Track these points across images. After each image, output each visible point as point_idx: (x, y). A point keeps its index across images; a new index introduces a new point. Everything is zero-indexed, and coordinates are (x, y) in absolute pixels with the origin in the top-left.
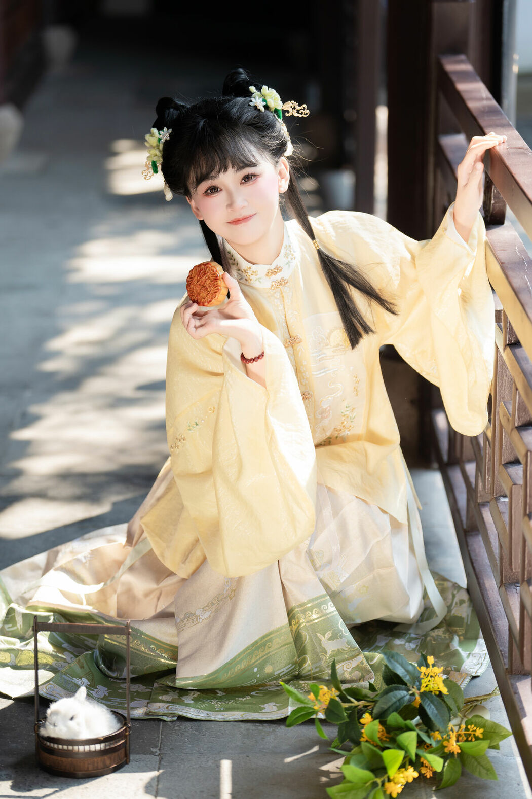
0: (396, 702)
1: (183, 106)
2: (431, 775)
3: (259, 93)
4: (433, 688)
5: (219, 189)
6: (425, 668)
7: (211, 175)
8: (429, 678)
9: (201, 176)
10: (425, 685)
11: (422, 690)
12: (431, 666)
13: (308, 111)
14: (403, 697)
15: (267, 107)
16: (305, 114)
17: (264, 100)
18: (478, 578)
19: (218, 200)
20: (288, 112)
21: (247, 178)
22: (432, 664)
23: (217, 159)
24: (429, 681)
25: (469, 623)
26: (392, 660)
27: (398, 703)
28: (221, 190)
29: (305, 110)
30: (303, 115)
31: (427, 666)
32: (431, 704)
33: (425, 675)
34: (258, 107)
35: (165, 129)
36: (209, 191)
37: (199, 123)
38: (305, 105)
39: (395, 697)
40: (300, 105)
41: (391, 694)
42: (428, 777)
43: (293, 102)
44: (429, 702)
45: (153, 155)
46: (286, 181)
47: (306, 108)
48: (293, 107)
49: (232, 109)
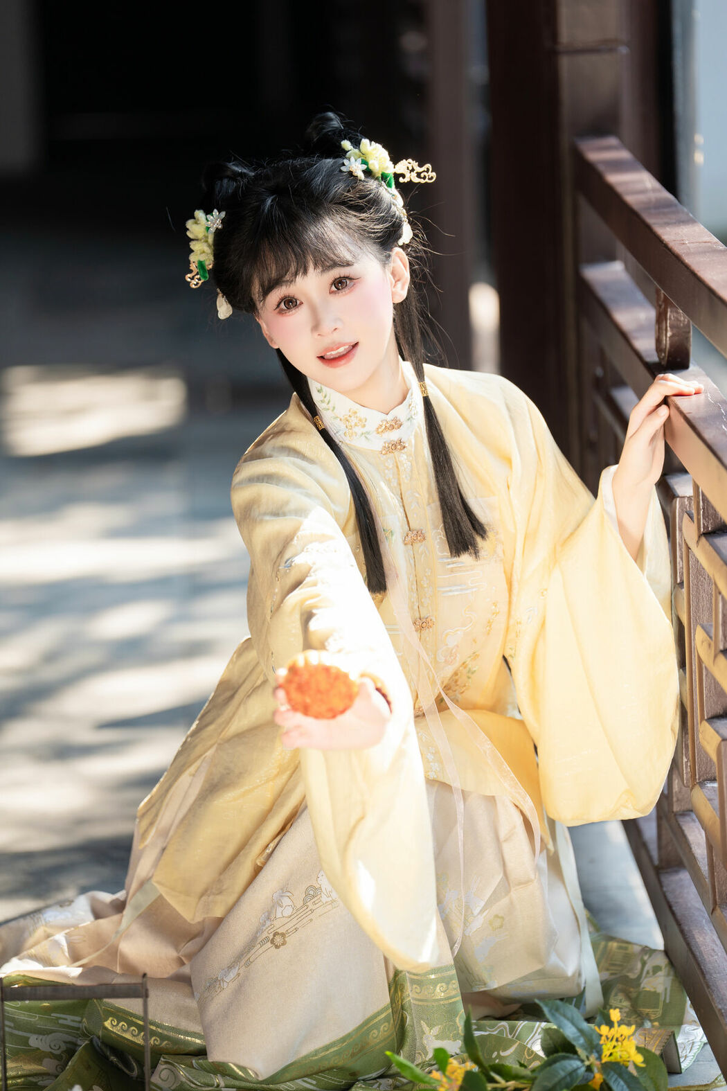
0: (564, 1078)
1: (242, 175)
3: (357, 151)
4: (621, 1057)
5: (298, 302)
6: (607, 1028)
7: (285, 279)
8: (614, 1043)
9: (269, 281)
10: (608, 1053)
11: (605, 1059)
12: (616, 1025)
13: (434, 174)
14: (575, 1070)
15: (368, 173)
16: (429, 179)
17: (364, 162)
19: (299, 317)
20: (403, 176)
21: (340, 284)
22: (618, 1022)
23: (292, 257)
24: (614, 1047)
25: (668, 1001)
26: (557, 1015)
27: (568, 1079)
28: (302, 303)
29: (430, 173)
30: (427, 180)
31: (610, 1024)
32: (619, 1080)
33: (608, 1039)
34: (355, 174)
35: (215, 212)
36: (282, 305)
37: (264, 201)
38: (429, 166)
39: (563, 1070)
40: (421, 166)
41: (558, 1065)
43: (410, 160)
44: (616, 1076)
45: (199, 252)
46: (403, 285)
47: (430, 169)
48: (410, 168)
49: (314, 178)
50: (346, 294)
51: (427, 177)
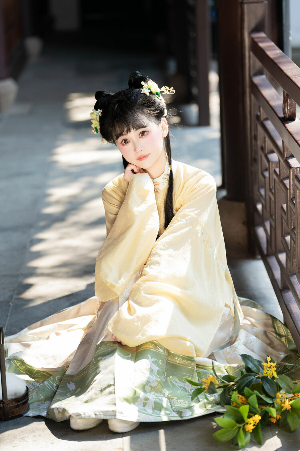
2: (276, 421)
3: (146, 85)
4: (269, 374)
7: (124, 133)
8: (268, 369)
9: (118, 134)
10: (266, 372)
13: (174, 91)
14: (252, 380)
15: (151, 93)
16: (173, 92)
18: (290, 314)
19: (129, 146)
20: (163, 92)
21: (143, 134)
22: (270, 361)
26: (246, 359)
28: (130, 141)
29: (173, 90)
30: (172, 93)
31: (267, 362)
33: (266, 367)
34: (146, 94)
35: (99, 110)
36: (123, 142)
37: (115, 106)
38: (172, 88)
39: (249, 379)
40: (170, 88)
41: (245, 378)
42: (274, 422)
43: (166, 86)
44: (266, 382)
45: (95, 124)
46: (166, 131)
47: (173, 89)
48: (166, 89)
49: (132, 97)
50: (145, 138)
51: (172, 92)
